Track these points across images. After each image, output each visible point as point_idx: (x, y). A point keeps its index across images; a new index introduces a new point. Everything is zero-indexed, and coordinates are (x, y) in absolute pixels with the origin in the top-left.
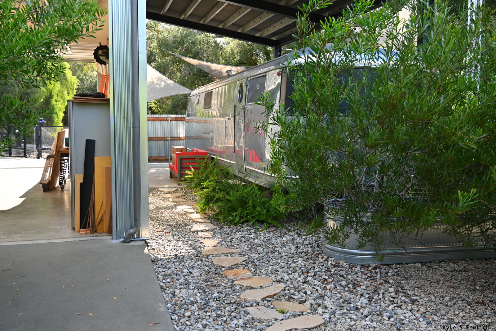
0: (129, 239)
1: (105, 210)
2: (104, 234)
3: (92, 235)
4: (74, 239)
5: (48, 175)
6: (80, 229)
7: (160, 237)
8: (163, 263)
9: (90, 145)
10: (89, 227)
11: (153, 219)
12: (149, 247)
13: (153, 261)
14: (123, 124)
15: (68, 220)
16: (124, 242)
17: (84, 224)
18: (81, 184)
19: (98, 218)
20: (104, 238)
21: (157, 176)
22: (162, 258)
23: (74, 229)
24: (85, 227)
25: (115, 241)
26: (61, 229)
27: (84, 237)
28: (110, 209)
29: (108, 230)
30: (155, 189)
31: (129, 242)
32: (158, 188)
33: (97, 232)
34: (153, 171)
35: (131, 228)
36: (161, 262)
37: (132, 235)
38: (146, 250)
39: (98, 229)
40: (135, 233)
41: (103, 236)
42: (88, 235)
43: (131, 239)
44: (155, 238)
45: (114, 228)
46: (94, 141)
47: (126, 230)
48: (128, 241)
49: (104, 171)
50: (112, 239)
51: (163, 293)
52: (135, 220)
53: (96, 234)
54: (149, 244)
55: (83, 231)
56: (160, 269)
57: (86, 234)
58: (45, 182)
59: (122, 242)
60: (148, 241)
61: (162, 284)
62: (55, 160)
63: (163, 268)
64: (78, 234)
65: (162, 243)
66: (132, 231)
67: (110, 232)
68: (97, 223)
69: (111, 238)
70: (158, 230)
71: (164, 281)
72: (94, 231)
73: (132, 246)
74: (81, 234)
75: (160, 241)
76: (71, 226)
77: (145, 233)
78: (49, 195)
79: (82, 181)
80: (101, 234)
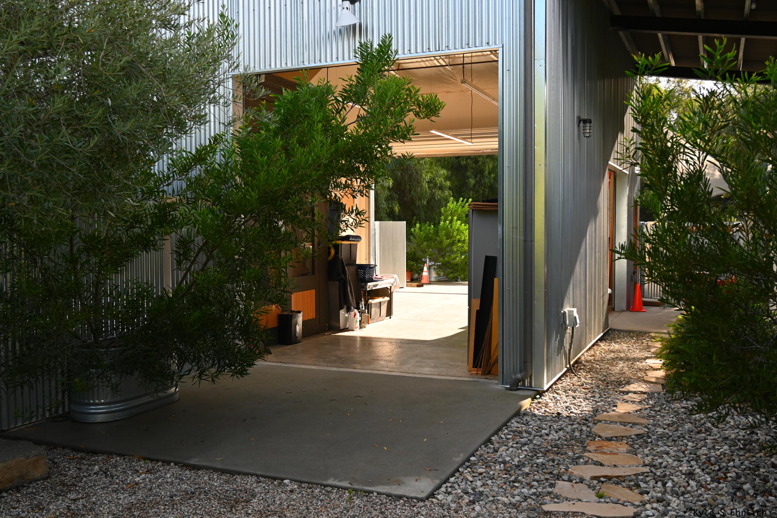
0: (515, 386)
3: (483, 377)
6: (473, 367)
7: (569, 391)
10: (481, 367)
14: (514, 236)
16: (510, 389)
19: (493, 356)
22: (538, 414)
24: (477, 367)
25: (501, 387)
31: (516, 390)
33: (490, 374)
35: (520, 372)
36: (528, 418)
37: (520, 381)
38: (525, 402)
39: (492, 370)
40: (526, 380)
42: (478, 376)
43: (519, 387)
45: (500, 370)
46: (495, 259)
47: (514, 375)
50: (498, 384)
52: (525, 362)
53: (487, 377)
54: (540, 397)
55: (474, 371)
57: (477, 374)
59: (507, 389)
63: (522, 424)
66: (519, 376)
69: (497, 382)
70: (578, 383)
71: (503, 436)
72: (486, 372)
74: (471, 374)
75: (561, 396)
79: (478, 308)
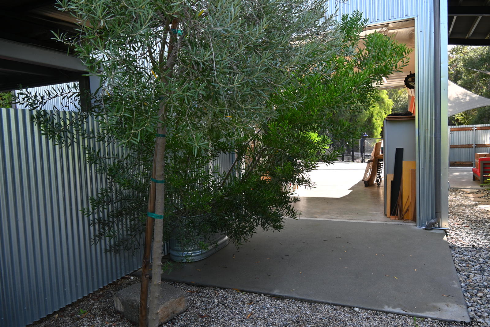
0: (430, 227)
1: (411, 203)
2: (409, 221)
3: (400, 221)
4: (386, 223)
5: (368, 174)
6: (391, 215)
7: (459, 229)
8: (460, 251)
9: (399, 153)
10: (397, 215)
11: (454, 214)
12: (448, 236)
13: (450, 248)
14: (427, 135)
15: (382, 209)
17: (393, 213)
18: (392, 181)
19: (405, 208)
20: (410, 224)
21: (460, 179)
22: (460, 246)
23: (386, 215)
24: (394, 215)
25: (418, 228)
26: (376, 214)
27: (392, 221)
28: (414, 202)
29: (412, 218)
30: (457, 189)
31: (431, 230)
32: (460, 189)
33: (404, 219)
34: (456, 174)
35: (432, 219)
36: (458, 250)
37: (433, 224)
38: (445, 238)
39: (405, 216)
40: (436, 223)
41: (409, 223)
42: (396, 220)
43: (432, 228)
44: (454, 229)
45: (418, 217)
46: (402, 149)
47: (428, 220)
48: (429, 229)
49: (410, 172)
50: (416, 226)
51: (458, 274)
53: (403, 221)
54: (448, 234)
55: (393, 217)
56: (457, 255)
58: (366, 180)
59: (424, 229)
60: (448, 231)
61: (457, 267)
62: (373, 164)
63: (460, 254)
64: (389, 219)
65: (460, 234)
66: (433, 221)
67: (414, 220)
68: (404, 213)
69: (415, 224)
70: (458, 223)
71: (460, 264)
72: (401, 218)
73: (433, 233)
74: (391, 219)
75: (459, 232)
76: (383, 213)
77: (445, 224)
78: (368, 189)
79: (392, 180)
80: (407, 221)
